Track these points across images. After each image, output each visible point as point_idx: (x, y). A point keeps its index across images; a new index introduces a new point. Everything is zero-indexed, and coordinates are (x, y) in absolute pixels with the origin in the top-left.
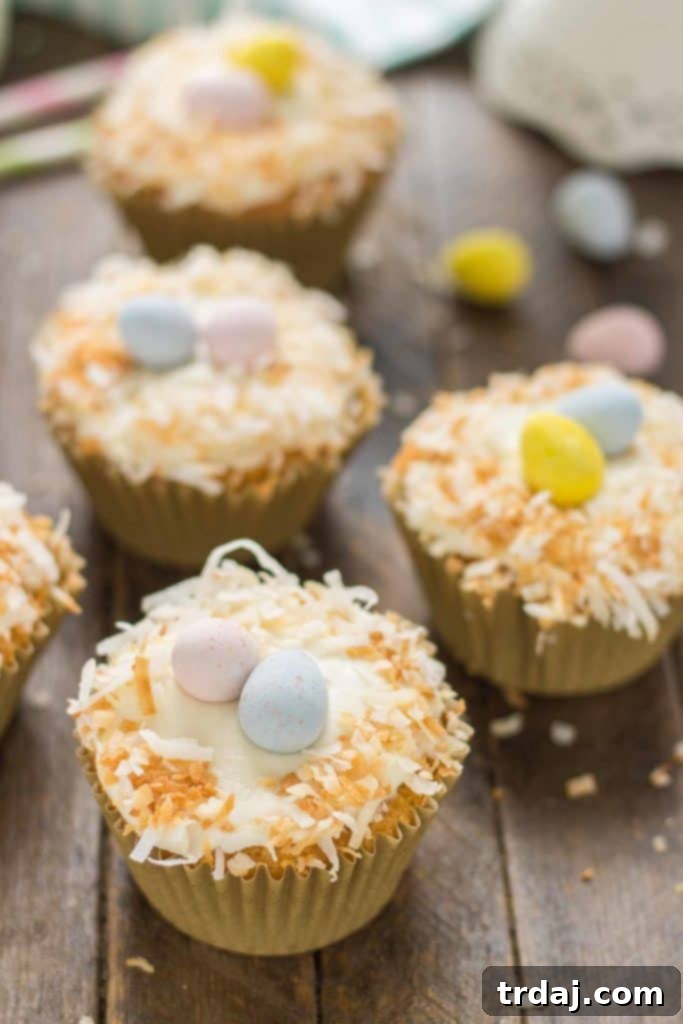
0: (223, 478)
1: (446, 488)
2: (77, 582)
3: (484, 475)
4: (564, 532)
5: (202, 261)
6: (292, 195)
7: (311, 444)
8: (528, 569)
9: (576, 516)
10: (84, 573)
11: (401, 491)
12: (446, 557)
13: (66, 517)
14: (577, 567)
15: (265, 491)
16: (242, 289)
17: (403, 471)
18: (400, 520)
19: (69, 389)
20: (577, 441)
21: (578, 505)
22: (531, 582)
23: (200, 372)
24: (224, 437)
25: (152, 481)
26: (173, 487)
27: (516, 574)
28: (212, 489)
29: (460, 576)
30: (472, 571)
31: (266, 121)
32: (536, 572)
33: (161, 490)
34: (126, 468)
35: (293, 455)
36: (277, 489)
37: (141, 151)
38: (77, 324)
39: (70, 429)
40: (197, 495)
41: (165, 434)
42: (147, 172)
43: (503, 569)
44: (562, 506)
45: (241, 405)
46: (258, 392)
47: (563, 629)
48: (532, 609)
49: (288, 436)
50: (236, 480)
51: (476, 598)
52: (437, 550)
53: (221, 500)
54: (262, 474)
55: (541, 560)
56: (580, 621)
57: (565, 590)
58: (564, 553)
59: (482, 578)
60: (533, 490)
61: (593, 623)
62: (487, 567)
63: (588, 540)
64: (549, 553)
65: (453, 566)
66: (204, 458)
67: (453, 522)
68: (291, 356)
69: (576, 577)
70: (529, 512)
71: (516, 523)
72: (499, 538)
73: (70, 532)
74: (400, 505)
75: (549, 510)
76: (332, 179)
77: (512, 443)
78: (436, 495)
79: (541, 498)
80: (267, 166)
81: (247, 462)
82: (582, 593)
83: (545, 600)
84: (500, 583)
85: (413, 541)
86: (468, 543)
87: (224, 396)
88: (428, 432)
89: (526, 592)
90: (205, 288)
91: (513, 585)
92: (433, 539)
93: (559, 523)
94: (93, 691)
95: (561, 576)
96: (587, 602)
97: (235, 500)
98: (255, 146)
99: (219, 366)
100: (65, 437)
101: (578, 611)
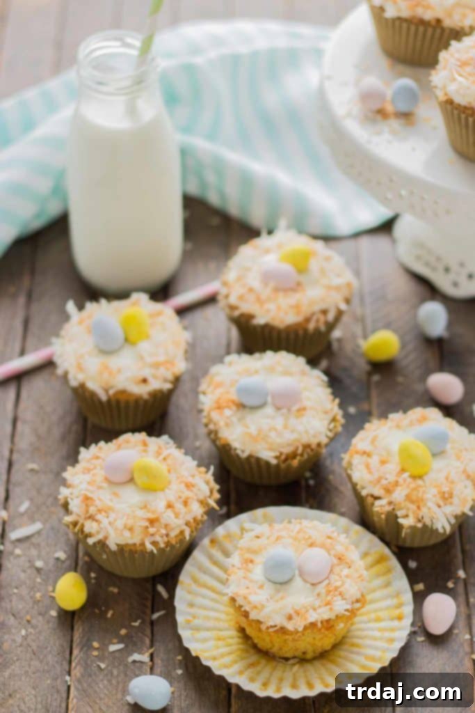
0: (277, 457)
1: (368, 466)
2: (217, 496)
3: (383, 462)
4: (416, 489)
5: (269, 357)
6: (308, 320)
7: (314, 442)
8: (400, 503)
9: (420, 482)
10: (220, 491)
11: (350, 464)
12: (367, 496)
13: (212, 468)
14: (418, 503)
15: (295, 463)
16: (287, 373)
17: (351, 456)
18: (349, 477)
19: (215, 415)
20: (421, 450)
21: (420, 477)
22: (400, 509)
23: (269, 410)
24: (279, 440)
25: (250, 457)
26: (258, 460)
27: (395, 505)
28: (274, 462)
29: (373, 504)
30: (377, 503)
31: (297, 287)
32: (403, 505)
33: (253, 460)
34: (239, 452)
35: (307, 446)
36: (300, 461)
37: (241, 298)
38: (219, 385)
39: (216, 432)
40: (267, 463)
41: (255, 439)
42: (246, 308)
43: (390, 503)
44: (414, 477)
45: (286, 427)
46: (293, 421)
47: (413, 528)
48: (401, 521)
49: (305, 440)
50: (283, 457)
51: (379, 514)
52: (364, 493)
53: (278, 466)
54: (294, 455)
55: (405, 500)
56: (420, 525)
57: (414, 513)
58: (414, 498)
59: (381, 506)
60: (403, 470)
61: (425, 526)
62: (383, 502)
63: (424, 492)
64: (408, 498)
65: (370, 500)
66: (271, 449)
67: (371, 482)
68: (307, 404)
69: (419, 508)
70: (401, 481)
71: (396, 484)
72: (388, 491)
73: (215, 475)
74: (349, 472)
75: (409, 480)
76: (324, 312)
77: (395, 448)
78: (365, 471)
79: (406, 475)
80: (297, 307)
81: (287, 450)
82: (421, 514)
83: (406, 516)
84: (388, 508)
85: (354, 486)
86: (377, 492)
87: (279, 422)
88: (361, 441)
89: (399, 513)
90: (271, 370)
91: (394, 509)
92: (363, 488)
93: (412, 486)
95: (413, 507)
96: (423, 518)
97: (283, 466)
98: (293, 299)
99: (278, 409)
100: (213, 435)
101: (419, 521)
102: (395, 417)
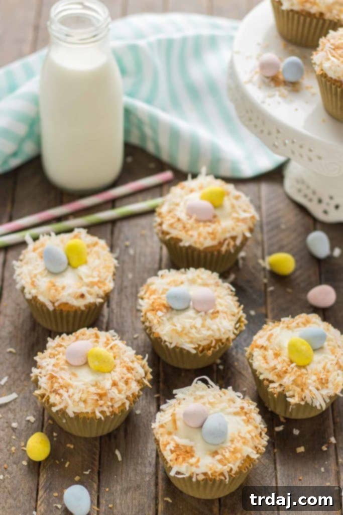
0: (195, 349)
1: (265, 358)
2: (150, 377)
3: (277, 355)
4: (300, 376)
5: (192, 273)
6: (221, 244)
7: (224, 337)
8: (288, 386)
9: (304, 371)
10: (152, 373)
11: (251, 355)
12: (264, 379)
13: (147, 356)
14: (303, 387)
15: (210, 353)
16: (205, 285)
17: (253, 349)
18: (251, 365)
19: (150, 315)
20: (306, 347)
21: (304, 367)
22: (288, 391)
23: (191, 313)
24: (197, 336)
25: (176, 347)
26: (182, 350)
27: (285, 388)
28: (194, 352)
29: (268, 386)
30: (272, 385)
31: (214, 219)
32: (290, 388)
33: (178, 350)
34: (167, 344)
35: (219, 341)
36: (213, 351)
37: (171, 225)
38: (154, 292)
39: (150, 328)
40: (188, 352)
41: (180, 334)
42: (174, 233)
43: (281, 385)
44: (300, 367)
45: (203, 326)
46: (209, 322)
47: (298, 405)
48: (289, 400)
49: (217, 336)
50: (201, 349)
51: (272, 394)
52: (261, 377)
53: (196, 355)
54: (209, 347)
55: (292, 384)
56: (303, 403)
57: (299, 394)
58: (299, 382)
59: (274, 388)
60: (292, 362)
61: (307, 404)
62: (276, 385)
63: (306, 378)
64: (295, 382)
65: (266, 383)
66: (191, 342)
67: (266, 369)
68: (219, 308)
69: (302, 390)
70: (290, 370)
71: (286, 372)
72: (280, 376)
73: (148, 361)
74: (250, 361)
75: (296, 369)
76: (234, 238)
77: (286, 344)
78: (263, 361)
79: (293, 365)
80: (213, 234)
81: (204, 343)
82: (304, 395)
83: (293, 396)
84: (279, 390)
85: (254, 372)
86: (271, 377)
87: (198, 322)
88: (260, 338)
89: (288, 394)
90: (193, 282)
91: (283, 390)
92: (261, 374)
93: (298, 373)
94: (159, 422)
95: (299, 389)
96: (305, 397)
97: (200, 355)
98: (211, 228)
99: (198, 312)
100: (148, 331)
101: (303, 400)
102: (286, 320)
